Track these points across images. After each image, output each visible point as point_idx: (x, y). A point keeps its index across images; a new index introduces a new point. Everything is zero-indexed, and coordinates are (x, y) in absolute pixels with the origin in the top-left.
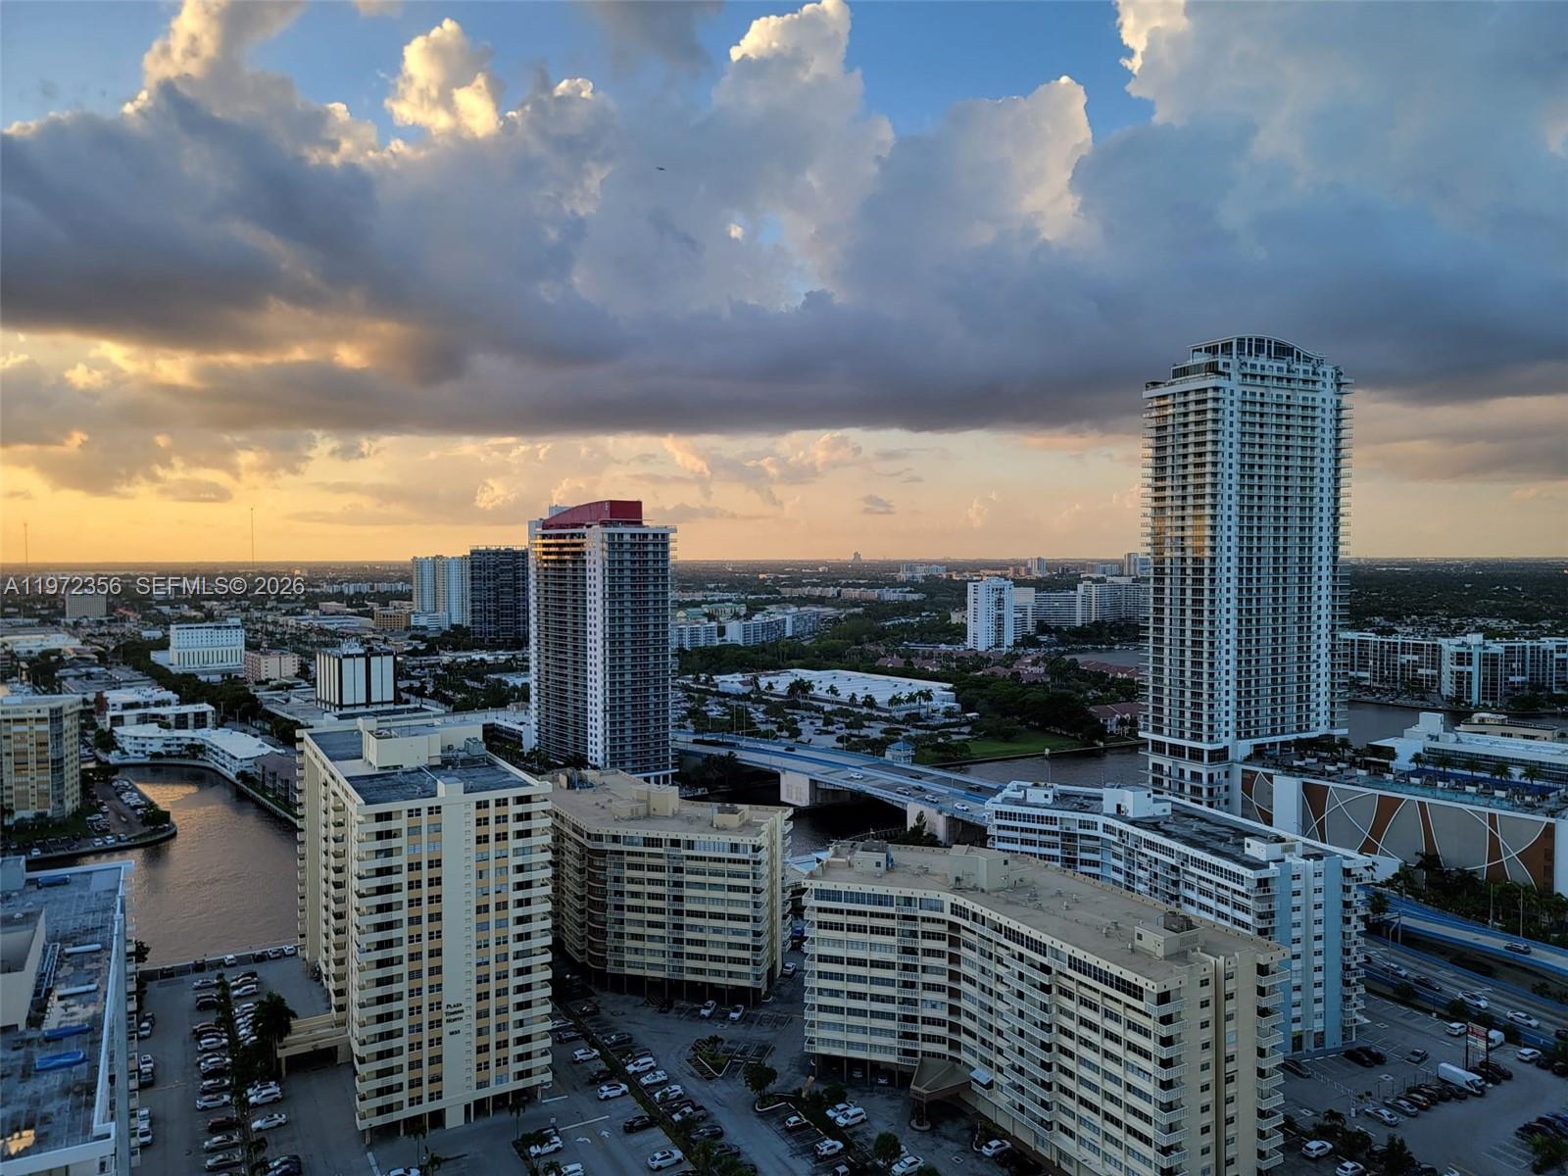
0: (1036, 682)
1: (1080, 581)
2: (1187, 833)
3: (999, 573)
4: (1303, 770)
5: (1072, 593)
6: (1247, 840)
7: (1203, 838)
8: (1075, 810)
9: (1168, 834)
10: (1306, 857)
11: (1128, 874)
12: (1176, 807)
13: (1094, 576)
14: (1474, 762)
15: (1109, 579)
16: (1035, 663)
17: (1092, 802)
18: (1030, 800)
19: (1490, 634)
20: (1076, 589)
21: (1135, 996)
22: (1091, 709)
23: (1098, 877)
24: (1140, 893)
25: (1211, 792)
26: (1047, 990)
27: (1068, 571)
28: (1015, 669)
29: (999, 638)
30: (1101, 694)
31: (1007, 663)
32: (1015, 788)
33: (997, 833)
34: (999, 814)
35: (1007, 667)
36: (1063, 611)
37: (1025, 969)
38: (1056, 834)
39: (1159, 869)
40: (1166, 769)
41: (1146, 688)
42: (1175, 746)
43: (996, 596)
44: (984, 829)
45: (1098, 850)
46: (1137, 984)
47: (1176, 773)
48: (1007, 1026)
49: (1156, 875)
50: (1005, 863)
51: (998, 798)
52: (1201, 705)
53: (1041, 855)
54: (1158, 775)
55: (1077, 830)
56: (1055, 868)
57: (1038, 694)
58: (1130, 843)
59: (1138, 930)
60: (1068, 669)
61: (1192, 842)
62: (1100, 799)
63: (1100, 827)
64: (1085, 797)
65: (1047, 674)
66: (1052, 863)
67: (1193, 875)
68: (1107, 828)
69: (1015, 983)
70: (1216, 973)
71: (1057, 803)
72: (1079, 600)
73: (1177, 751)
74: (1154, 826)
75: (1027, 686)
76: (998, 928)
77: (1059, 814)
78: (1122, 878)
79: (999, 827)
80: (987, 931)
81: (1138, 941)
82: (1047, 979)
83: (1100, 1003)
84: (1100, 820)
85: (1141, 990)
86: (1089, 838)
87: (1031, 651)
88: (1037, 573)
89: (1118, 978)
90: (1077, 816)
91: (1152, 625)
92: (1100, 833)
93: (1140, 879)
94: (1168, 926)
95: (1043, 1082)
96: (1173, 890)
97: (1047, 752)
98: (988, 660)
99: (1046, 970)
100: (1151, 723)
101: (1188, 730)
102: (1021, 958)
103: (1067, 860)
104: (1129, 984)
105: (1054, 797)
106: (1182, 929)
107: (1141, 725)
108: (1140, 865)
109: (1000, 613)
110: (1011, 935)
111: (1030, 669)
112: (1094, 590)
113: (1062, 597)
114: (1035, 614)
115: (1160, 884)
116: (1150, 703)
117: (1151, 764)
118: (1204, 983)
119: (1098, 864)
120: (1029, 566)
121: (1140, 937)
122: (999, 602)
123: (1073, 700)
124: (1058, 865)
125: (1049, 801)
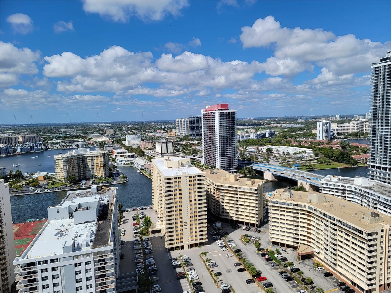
0: (337, 149)
1: (351, 121)
2: (380, 190)
3: (327, 119)
5: (349, 124)
7: (385, 192)
8: (346, 183)
9: (374, 191)
11: (361, 201)
12: (377, 183)
13: (356, 119)
15: (360, 120)
16: (337, 144)
17: (351, 181)
18: (332, 180)
20: (350, 123)
21: (361, 233)
22: (353, 156)
23: (352, 201)
24: (365, 206)
25: (389, 179)
26: (335, 230)
27: (348, 118)
28: (330, 145)
29: (326, 137)
30: (356, 152)
31: (328, 144)
32: (328, 177)
33: (322, 189)
34: (323, 184)
35: (328, 145)
36: (346, 129)
37: (329, 224)
38: (340, 190)
39: (371, 200)
40: (375, 173)
41: (370, 150)
42: (378, 166)
43: (326, 125)
44: (319, 187)
45: (352, 194)
46: (362, 230)
47: (378, 174)
48: (324, 238)
49: (370, 202)
50: (324, 196)
51: (323, 180)
52: (387, 155)
53: (335, 195)
54: (372, 174)
55: (346, 189)
56: (339, 198)
57: (337, 152)
58: (362, 193)
59: (363, 216)
60: (347, 145)
61: (381, 193)
62: (354, 181)
63: (353, 188)
64: (349, 180)
65: (340, 146)
66: (338, 197)
67: (381, 202)
68: (355, 188)
69: (326, 228)
70: (386, 229)
71: (340, 181)
72: (351, 126)
73: (379, 168)
74: (370, 188)
75: (334, 150)
76: (321, 213)
77: (341, 184)
78: (359, 202)
79: (323, 187)
80: (318, 214)
81: (362, 219)
82: (335, 227)
83: (350, 235)
84: (353, 186)
85: (363, 232)
86: (350, 191)
87: (335, 140)
88: (338, 119)
89: (356, 228)
90: (346, 185)
91: (372, 133)
92: (353, 190)
93: (365, 202)
94: (372, 216)
95: (334, 253)
96: (375, 206)
97: (339, 167)
98: (323, 143)
99: (335, 225)
100: (371, 160)
101: (382, 162)
102: (328, 221)
103: (343, 196)
104: (359, 230)
105: (339, 180)
106: (376, 217)
107: (368, 161)
108: (365, 199)
109: (327, 130)
110: (325, 215)
111: (335, 145)
112: (356, 123)
113: (346, 125)
114: (337, 130)
115: (371, 204)
116: (371, 155)
117: (370, 172)
118: (382, 231)
119: (352, 198)
120: (336, 117)
121: (363, 218)
122: (327, 127)
123: (347, 154)
124: (340, 198)
125: (338, 181)
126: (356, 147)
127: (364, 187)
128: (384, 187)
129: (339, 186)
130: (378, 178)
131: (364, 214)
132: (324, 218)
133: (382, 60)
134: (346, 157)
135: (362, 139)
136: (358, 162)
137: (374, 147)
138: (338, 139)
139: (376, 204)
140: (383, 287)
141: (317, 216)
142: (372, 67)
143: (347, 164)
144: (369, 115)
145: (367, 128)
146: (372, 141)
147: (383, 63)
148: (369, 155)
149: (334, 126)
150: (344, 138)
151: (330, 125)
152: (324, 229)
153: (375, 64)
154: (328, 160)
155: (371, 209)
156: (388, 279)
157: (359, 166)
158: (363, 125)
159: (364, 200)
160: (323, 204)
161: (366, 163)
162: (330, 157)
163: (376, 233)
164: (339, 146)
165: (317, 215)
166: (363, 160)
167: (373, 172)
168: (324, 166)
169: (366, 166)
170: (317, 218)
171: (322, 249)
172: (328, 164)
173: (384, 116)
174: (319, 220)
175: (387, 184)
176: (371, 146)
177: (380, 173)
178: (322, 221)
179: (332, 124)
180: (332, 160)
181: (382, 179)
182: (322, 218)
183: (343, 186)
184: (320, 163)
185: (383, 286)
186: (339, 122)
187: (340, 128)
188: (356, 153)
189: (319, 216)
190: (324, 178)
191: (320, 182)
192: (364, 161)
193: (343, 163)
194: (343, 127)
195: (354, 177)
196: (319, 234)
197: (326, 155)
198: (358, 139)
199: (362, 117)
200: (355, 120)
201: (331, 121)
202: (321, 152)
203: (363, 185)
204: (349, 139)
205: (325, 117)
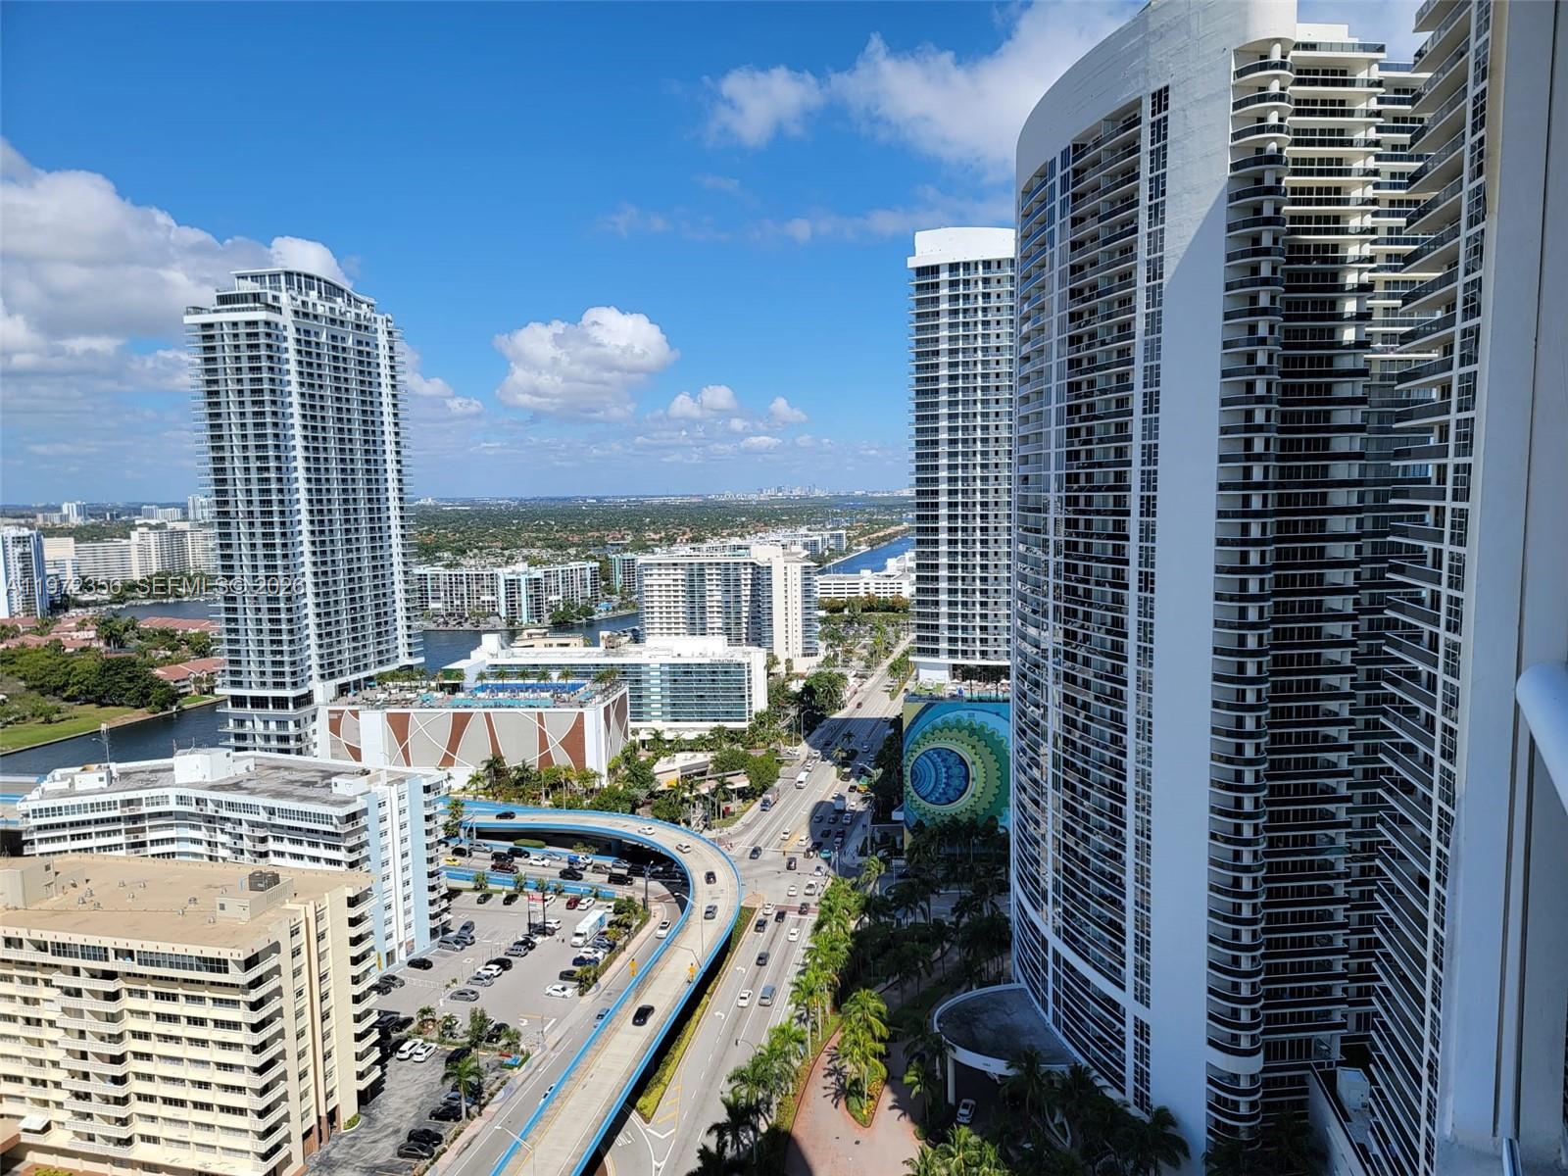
0: (84, 650)
1: (133, 527)
2: (273, 785)
3: (22, 521)
4: (387, 703)
5: (125, 542)
6: (334, 780)
7: (290, 788)
8: (141, 788)
9: (252, 792)
10: (390, 784)
11: (209, 843)
12: (258, 762)
13: (153, 522)
14: (524, 672)
15: (170, 525)
16: (82, 626)
17: (159, 775)
18: (79, 787)
19: (533, 562)
20: (129, 537)
21: (219, 971)
22: (158, 672)
23: (174, 854)
24: (224, 859)
25: (298, 738)
26: (114, 996)
27: (118, 516)
28: (53, 635)
29: (28, 600)
30: (169, 653)
31: (40, 631)
32: (58, 777)
33: (36, 836)
34: (38, 813)
35: (42, 635)
36: (115, 564)
37: (83, 982)
38: (118, 819)
39: (244, 830)
40: (249, 724)
41: (221, 641)
42: (257, 698)
43: (19, 550)
44: (19, 834)
45: (172, 825)
46: (222, 957)
47: (260, 726)
48: (64, 1053)
49: (241, 837)
50: (48, 868)
51: (35, 794)
52: (281, 652)
53: (99, 848)
54: (240, 731)
55: (145, 810)
56: (118, 858)
57: (89, 663)
58: (210, 810)
59: (219, 900)
60: (126, 629)
61: (278, 794)
62: (172, 769)
63: (173, 800)
64: (152, 772)
65: (98, 638)
66: (114, 853)
67: (281, 827)
68: (181, 799)
69: (72, 1002)
70: (307, 920)
71: (116, 785)
72: (134, 550)
73: (259, 702)
74: (237, 786)
75: (71, 655)
76: (42, 947)
77: (119, 797)
78: (203, 849)
79: (39, 828)
80: (28, 954)
81: (219, 912)
82: (110, 986)
83: (179, 991)
84: (172, 793)
85: (225, 962)
86: (160, 815)
87: (73, 612)
88: (76, 520)
89: (198, 958)
90: (143, 794)
91: (220, 573)
92: (173, 807)
93: (223, 844)
94: (253, 887)
95: (116, 1098)
96: (261, 848)
97: (104, 727)
98: (15, 629)
99: (109, 975)
100: (228, 678)
101: (269, 679)
102: (76, 971)
103: (134, 845)
104: (212, 960)
105: (111, 779)
106: (269, 886)
107: (219, 681)
108: (222, 830)
109: (26, 571)
110: (61, 949)
111: (75, 634)
112: (153, 538)
113: (111, 547)
114: (77, 570)
115: (246, 844)
116: (226, 657)
117: (231, 722)
118: (294, 933)
119: (172, 840)
120: (65, 511)
121: (222, 907)
122: (24, 557)
123: (133, 664)
124: (122, 853)
125: (104, 784)
126: (167, 635)
127: (213, 788)
128: (286, 768)
129: (112, 805)
130: (260, 742)
131: (225, 889)
132: (57, 966)
133: (223, 300)
134: (130, 680)
135: (186, 599)
136: (181, 691)
137: (232, 626)
138: (86, 605)
139: (264, 840)
140: (315, 1135)
141: (21, 964)
142: (189, 319)
143: (137, 707)
144: (203, 505)
145: (201, 552)
146: (222, 605)
147: (228, 310)
148: (220, 661)
149: (59, 551)
150: (111, 602)
151: (39, 549)
152: (64, 1010)
153: (198, 310)
154: (50, 704)
155: (248, 865)
156: (329, 1095)
157: (186, 706)
158: (182, 547)
159: (221, 838)
160: (47, 904)
161: (211, 691)
162: (56, 690)
163: (275, 948)
164: (92, 634)
165: (23, 963)
166: (198, 680)
167: (241, 723)
168: (36, 733)
169: (214, 705)
170: (21, 978)
171: (59, 1105)
172: (49, 721)
173: (256, 508)
174: (34, 981)
175: (293, 757)
176: (224, 626)
177: (266, 723)
178: (48, 983)
179: (46, 541)
180: (67, 699)
181: (274, 743)
182: (50, 965)
183: (130, 802)
184: (10, 723)
185: (315, 1131)
186: (80, 534)
187: (90, 560)
188: (168, 658)
189: (33, 964)
190: (38, 784)
191: (22, 807)
192: (205, 686)
193: (122, 705)
194: (100, 555)
195: (171, 755)
196: (40, 1043)
197: (38, 683)
198: (171, 600)
199: (177, 513)
200: (151, 527)
201: (40, 529)
202: (13, 672)
203: (209, 780)
204: (133, 602)
205: (10, 513)
